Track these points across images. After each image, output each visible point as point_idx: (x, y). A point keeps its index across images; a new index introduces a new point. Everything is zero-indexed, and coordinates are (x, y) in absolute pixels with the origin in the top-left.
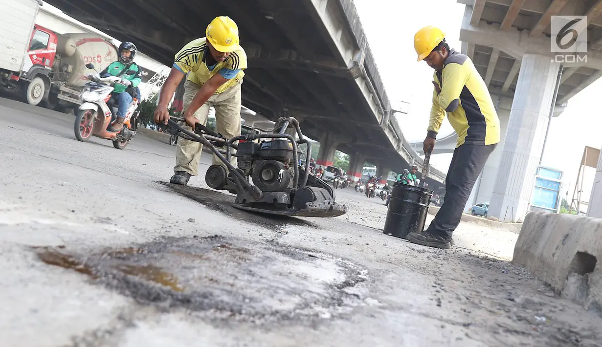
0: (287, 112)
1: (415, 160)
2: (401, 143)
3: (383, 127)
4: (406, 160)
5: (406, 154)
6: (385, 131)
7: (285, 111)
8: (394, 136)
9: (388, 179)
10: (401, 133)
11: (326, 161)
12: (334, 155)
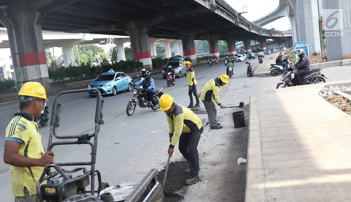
0: (186, 35)
1: (262, 31)
2: (251, 26)
3: (237, 25)
4: (257, 33)
5: (255, 30)
6: (239, 26)
7: (185, 35)
8: (245, 25)
9: (251, 45)
10: (248, 21)
11: (215, 51)
12: (218, 45)
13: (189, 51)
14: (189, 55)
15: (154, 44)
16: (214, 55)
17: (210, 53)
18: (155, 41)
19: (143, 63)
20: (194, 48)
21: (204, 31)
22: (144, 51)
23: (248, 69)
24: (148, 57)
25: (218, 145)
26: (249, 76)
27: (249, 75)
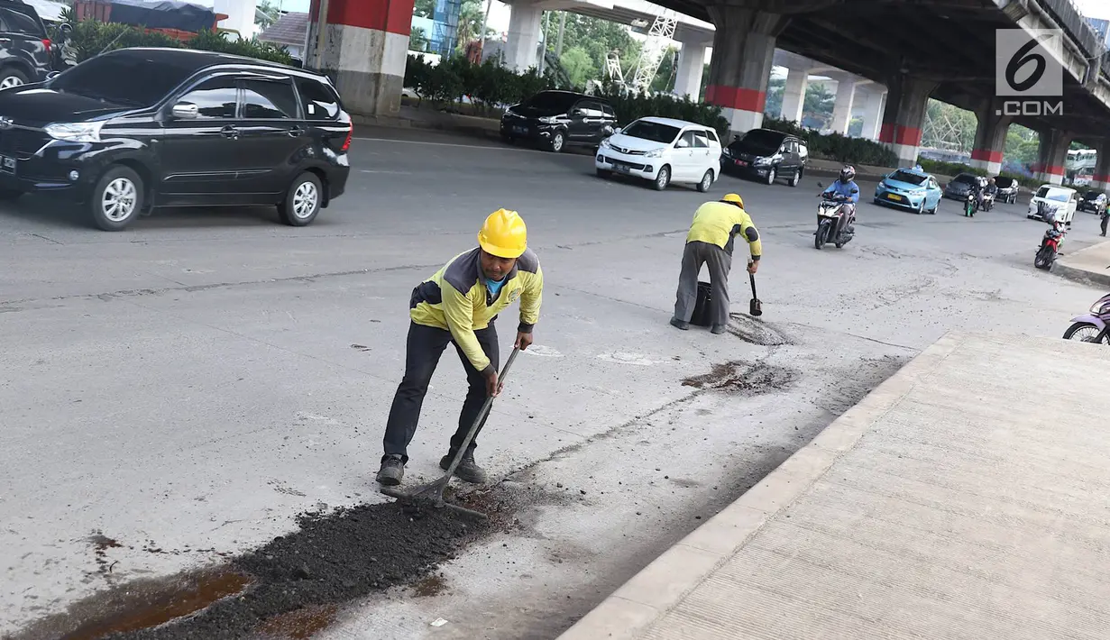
0: (906, 74)
3: (1088, 88)
6: (1095, 94)
7: (903, 74)
11: (990, 152)
12: (1004, 140)
13: (901, 131)
14: (897, 142)
15: (802, 78)
16: (983, 167)
17: (972, 157)
18: (812, 67)
19: (730, 124)
20: (919, 124)
21: (972, 79)
22: (747, 83)
23: (1045, 241)
24: (754, 109)
25: (666, 477)
26: (1037, 267)
27: (1041, 263)
